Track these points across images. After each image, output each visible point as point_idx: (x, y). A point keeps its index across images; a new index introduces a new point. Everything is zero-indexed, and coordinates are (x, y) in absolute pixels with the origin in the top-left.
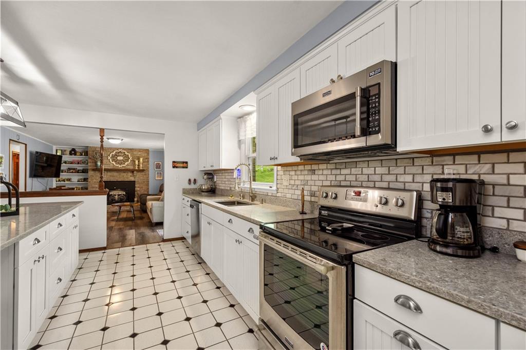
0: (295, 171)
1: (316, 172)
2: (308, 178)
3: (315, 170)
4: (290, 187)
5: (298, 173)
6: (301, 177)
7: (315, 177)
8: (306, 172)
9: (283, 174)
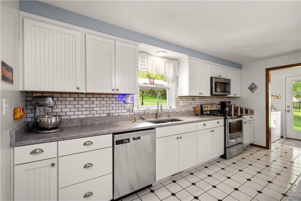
0: (186, 99)
1: (195, 100)
2: (192, 102)
3: (194, 99)
4: (184, 106)
5: (188, 100)
6: (189, 102)
7: (194, 101)
8: (191, 100)
9: (179, 100)
